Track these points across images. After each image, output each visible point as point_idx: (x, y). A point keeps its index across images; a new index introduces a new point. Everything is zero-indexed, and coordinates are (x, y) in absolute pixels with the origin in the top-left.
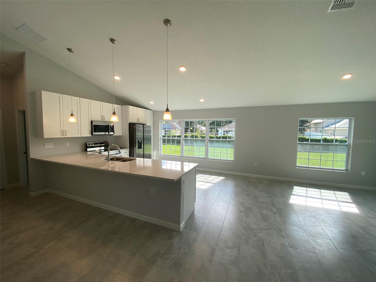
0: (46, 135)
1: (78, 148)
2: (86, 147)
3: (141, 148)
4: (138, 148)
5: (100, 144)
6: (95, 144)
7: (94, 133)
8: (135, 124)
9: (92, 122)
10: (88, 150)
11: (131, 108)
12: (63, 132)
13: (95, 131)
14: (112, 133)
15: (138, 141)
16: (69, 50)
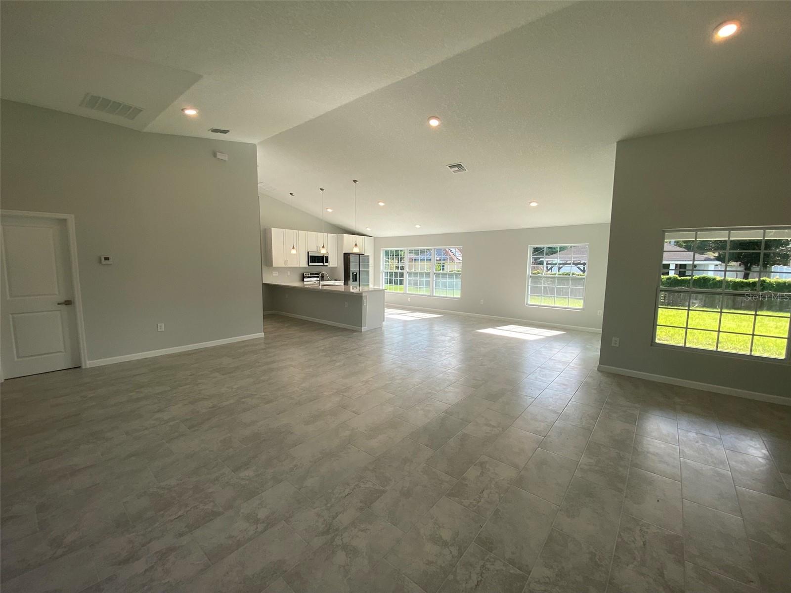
0: (275, 264)
1: (297, 277)
2: (303, 277)
3: (356, 281)
4: (354, 281)
5: (316, 275)
6: (311, 274)
7: (310, 264)
8: (349, 254)
9: (308, 252)
10: (305, 279)
11: (347, 237)
12: (286, 262)
13: (312, 262)
14: (326, 264)
15: (353, 273)
16: (291, 194)
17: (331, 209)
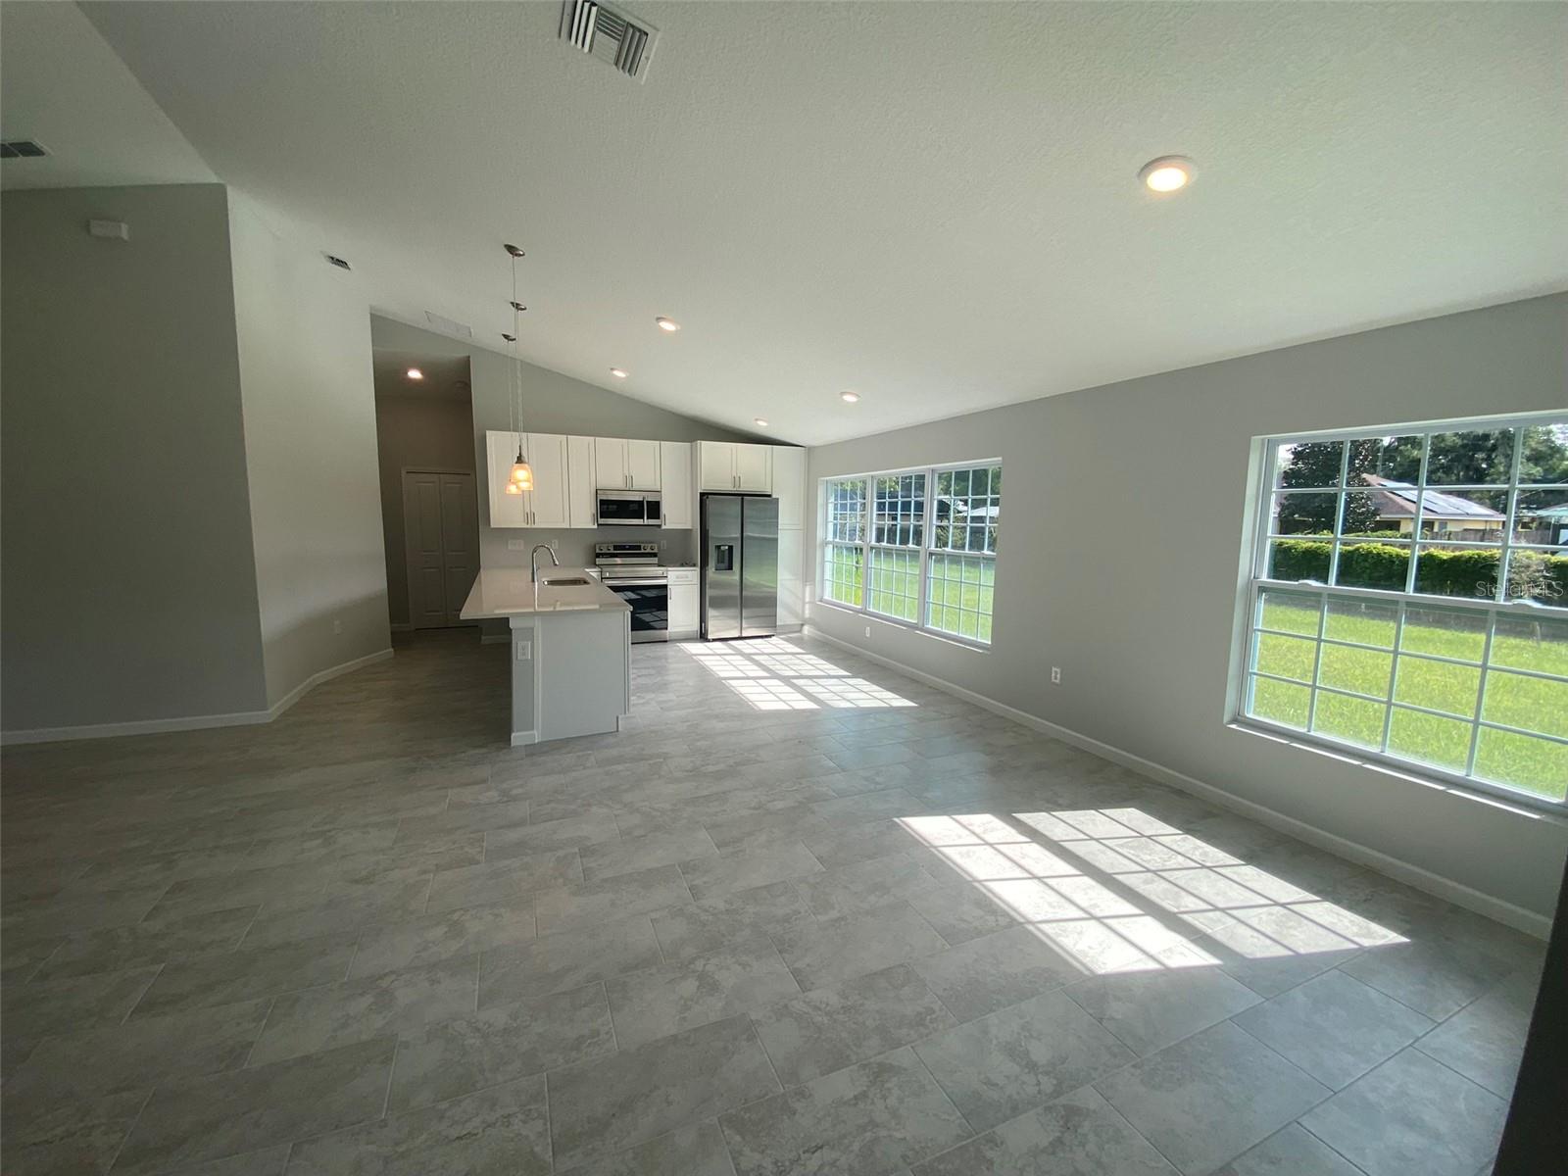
0: (496, 521)
1: (580, 555)
2: (594, 555)
3: (730, 568)
4: (718, 569)
5: (633, 549)
6: (614, 548)
7: (601, 521)
9: (597, 492)
10: (599, 562)
11: (709, 448)
12: (528, 516)
14: (655, 522)
15: (718, 547)
17: (622, 371)
